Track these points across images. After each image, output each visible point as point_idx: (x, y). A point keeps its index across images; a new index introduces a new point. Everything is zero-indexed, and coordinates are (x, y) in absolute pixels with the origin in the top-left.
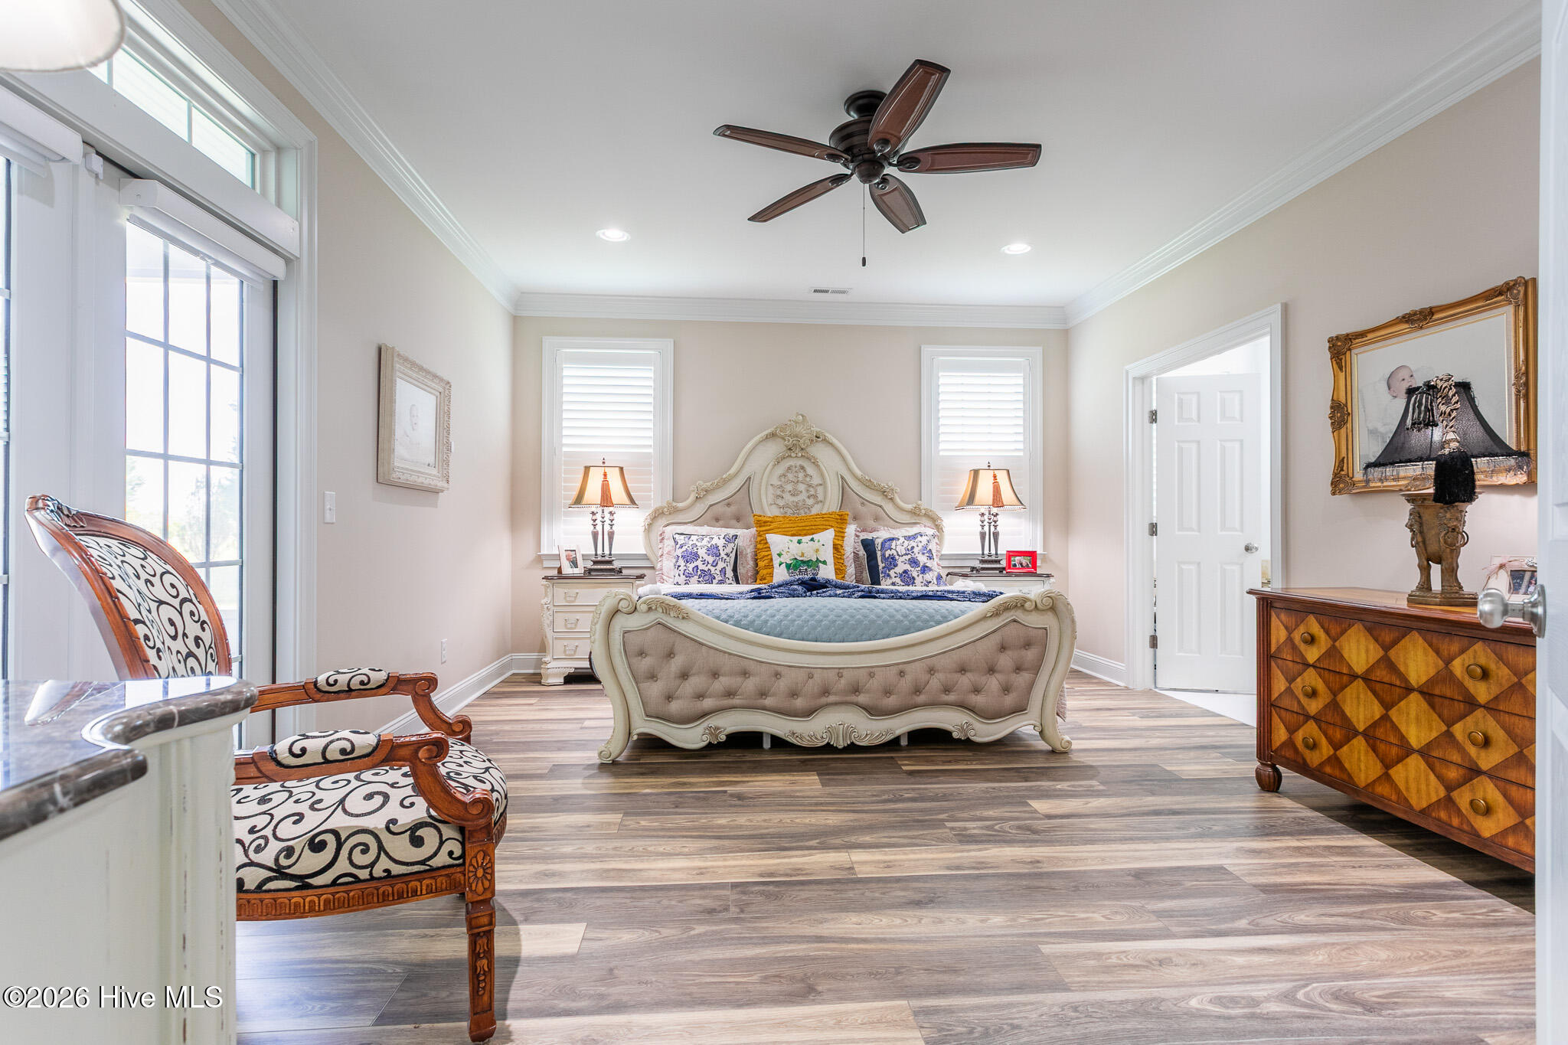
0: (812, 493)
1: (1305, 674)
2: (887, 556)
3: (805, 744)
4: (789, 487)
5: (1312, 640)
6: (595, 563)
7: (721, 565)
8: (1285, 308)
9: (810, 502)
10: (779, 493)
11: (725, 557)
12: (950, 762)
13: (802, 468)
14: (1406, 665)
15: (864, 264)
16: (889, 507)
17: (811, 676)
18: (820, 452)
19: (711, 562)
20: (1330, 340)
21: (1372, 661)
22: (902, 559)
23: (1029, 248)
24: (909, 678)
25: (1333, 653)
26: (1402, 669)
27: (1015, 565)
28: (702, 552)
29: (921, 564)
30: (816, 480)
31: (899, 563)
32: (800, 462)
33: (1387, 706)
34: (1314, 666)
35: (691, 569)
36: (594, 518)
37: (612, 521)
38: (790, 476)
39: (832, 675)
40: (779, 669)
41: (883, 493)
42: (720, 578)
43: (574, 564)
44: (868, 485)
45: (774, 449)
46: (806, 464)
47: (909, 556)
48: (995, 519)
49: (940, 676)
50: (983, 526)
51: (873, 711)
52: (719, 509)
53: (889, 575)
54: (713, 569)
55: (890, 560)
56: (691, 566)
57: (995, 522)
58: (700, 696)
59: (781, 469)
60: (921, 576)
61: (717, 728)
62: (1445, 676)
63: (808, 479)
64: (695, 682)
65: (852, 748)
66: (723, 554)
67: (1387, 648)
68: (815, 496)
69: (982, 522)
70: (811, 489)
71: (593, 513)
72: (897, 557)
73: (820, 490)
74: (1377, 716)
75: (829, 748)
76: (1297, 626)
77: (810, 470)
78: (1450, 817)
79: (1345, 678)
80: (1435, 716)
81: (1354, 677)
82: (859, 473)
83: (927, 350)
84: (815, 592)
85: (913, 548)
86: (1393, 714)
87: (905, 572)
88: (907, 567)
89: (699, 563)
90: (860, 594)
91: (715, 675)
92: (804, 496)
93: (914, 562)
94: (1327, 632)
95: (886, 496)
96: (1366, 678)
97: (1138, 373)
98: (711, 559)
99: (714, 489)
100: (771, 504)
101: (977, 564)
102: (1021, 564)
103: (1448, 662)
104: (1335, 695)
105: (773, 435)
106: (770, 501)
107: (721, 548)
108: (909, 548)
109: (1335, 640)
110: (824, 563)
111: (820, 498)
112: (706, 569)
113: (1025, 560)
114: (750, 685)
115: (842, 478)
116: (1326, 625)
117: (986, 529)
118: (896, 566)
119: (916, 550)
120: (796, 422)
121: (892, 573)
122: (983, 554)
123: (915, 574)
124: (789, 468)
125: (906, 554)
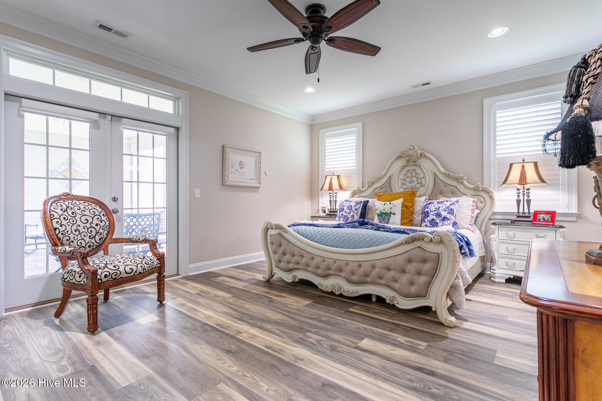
0: (419, 181)
2: (425, 211)
3: (324, 289)
4: (408, 179)
6: (330, 212)
7: (352, 214)
9: (418, 186)
10: (404, 182)
11: (354, 210)
12: (376, 313)
13: (414, 170)
15: (319, 81)
16: (461, 187)
17: (324, 261)
18: (424, 162)
19: (348, 212)
22: (432, 213)
24: (362, 269)
27: (540, 219)
28: (345, 208)
29: (443, 216)
30: (421, 176)
31: (430, 215)
32: (413, 168)
35: (340, 215)
36: (330, 195)
37: (336, 196)
38: (409, 174)
39: (331, 262)
41: (457, 179)
42: (351, 219)
43: (324, 212)
44: (448, 176)
45: (401, 163)
46: (416, 168)
47: (436, 212)
48: (528, 192)
49: (377, 270)
50: (519, 196)
51: (350, 281)
53: (425, 221)
54: (348, 215)
55: (426, 213)
56: (341, 214)
57: (528, 193)
58: (288, 262)
59: (404, 172)
60: (442, 222)
61: (295, 276)
63: (417, 175)
64: (287, 257)
65: (341, 295)
66: (353, 209)
68: (421, 183)
69: (519, 193)
70: (419, 180)
72: (430, 212)
73: (423, 180)
75: (332, 293)
77: (418, 171)
82: (443, 170)
83: (486, 101)
84: (362, 226)
85: (439, 207)
87: (433, 220)
88: (434, 217)
89: (343, 213)
90: (375, 228)
91: (293, 255)
92: (415, 183)
93: (438, 215)
95: (458, 181)
98: (348, 211)
99: (375, 182)
100: (400, 188)
101: (515, 218)
102: (544, 219)
105: (400, 157)
106: (400, 186)
107: (353, 207)
108: (437, 208)
110: (394, 214)
111: (423, 184)
112: (346, 215)
113: (547, 217)
114: (304, 261)
115: (435, 174)
117: (521, 198)
118: (428, 216)
119: (441, 209)
120: (410, 149)
121: (426, 220)
122: (518, 212)
123: (438, 221)
124: (408, 171)
125: (435, 211)
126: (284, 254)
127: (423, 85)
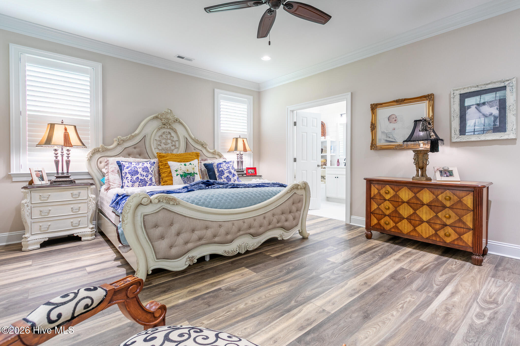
0: (174, 144)
1: (385, 203)
2: (220, 170)
3: (230, 255)
4: (164, 141)
5: (387, 193)
6: (57, 177)
7: (150, 176)
8: (352, 94)
9: (173, 148)
10: (159, 143)
11: (151, 172)
13: (170, 133)
14: (422, 198)
15: (269, 44)
17: (233, 225)
18: (177, 127)
19: (145, 175)
20: (371, 105)
21: (410, 197)
22: (226, 171)
23: (270, 59)
25: (396, 196)
26: (421, 199)
27: (249, 173)
28: (140, 170)
29: (233, 173)
30: (175, 139)
31: (225, 173)
32: (168, 130)
33: (415, 210)
34: (388, 200)
35: (135, 179)
36: (56, 153)
37: (68, 154)
38: (164, 136)
39: (241, 222)
40: (220, 223)
41: (202, 145)
42: (150, 183)
43: (42, 178)
44: (197, 142)
45: (156, 124)
46: (171, 131)
47: (228, 170)
48: (242, 156)
49: (276, 217)
51: (254, 235)
52: (131, 150)
53: (221, 178)
54: (146, 178)
55: (221, 172)
56: (135, 177)
57: (242, 157)
58: (186, 243)
59: (160, 133)
60: (233, 178)
61: (193, 257)
62: (436, 200)
63: (172, 138)
64: (184, 236)
65: (247, 252)
66: (150, 171)
67: (415, 193)
68: (175, 146)
69: (238, 157)
70: (173, 142)
71: (56, 150)
72: (224, 171)
73: (177, 143)
74: (412, 213)
75: (239, 254)
76: (382, 188)
77: (173, 134)
78: (436, 239)
79: (400, 203)
80: (432, 211)
81: (403, 202)
82: (193, 137)
83: (217, 91)
84: (210, 187)
85: (229, 167)
86: (418, 212)
87: (228, 176)
88: (228, 174)
89: (139, 176)
90: (230, 186)
91: (193, 231)
92: (170, 145)
93: (230, 172)
94: (394, 190)
95: (203, 146)
96: (408, 203)
97: (292, 109)
98: (145, 174)
99: (127, 140)
102: (251, 172)
103: (437, 196)
104: (396, 208)
105: (156, 117)
106: (155, 147)
107: (149, 168)
108: (228, 167)
109: (396, 192)
110: (197, 174)
111: (177, 146)
112: (143, 178)
113: (252, 171)
114: (209, 233)
115: (186, 138)
116: (393, 188)
117: (239, 160)
118: (224, 174)
119: (230, 168)
120: (167, 113)
121: (223, 177)
122: (238, 169)
123: (231, 177)
124: (164, 133)
125: (227, 169)
126: (178, 234)
127: (179, 57)
